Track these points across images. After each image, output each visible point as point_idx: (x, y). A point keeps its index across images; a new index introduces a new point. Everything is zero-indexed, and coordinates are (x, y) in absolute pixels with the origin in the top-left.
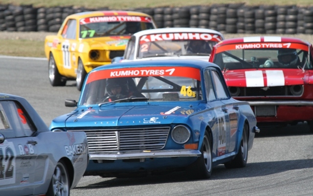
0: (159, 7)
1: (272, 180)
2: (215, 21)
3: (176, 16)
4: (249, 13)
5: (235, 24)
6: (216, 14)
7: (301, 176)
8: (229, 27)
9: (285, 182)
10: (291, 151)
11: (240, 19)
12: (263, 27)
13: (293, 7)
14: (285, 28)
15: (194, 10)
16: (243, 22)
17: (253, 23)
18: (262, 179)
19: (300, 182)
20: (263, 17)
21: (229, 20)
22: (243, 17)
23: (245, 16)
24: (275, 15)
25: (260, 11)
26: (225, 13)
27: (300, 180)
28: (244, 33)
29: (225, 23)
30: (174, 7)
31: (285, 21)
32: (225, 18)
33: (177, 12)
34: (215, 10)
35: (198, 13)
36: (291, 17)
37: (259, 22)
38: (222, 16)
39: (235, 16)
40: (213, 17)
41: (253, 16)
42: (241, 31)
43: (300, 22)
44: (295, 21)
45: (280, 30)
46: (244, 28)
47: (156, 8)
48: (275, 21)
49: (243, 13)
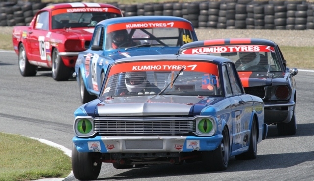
0: (168, 3)
1: (281, 176)
2: (224, 16)
3: (184, 11)
4: (257, 8)
5: (244, 19)
6: (225, 9)
7: (310, 173)
8: (238, 23)
9: (294, 178)
10: (300, 147)
11: (249, 14)
12: (273, 23)
13: (303, 3)
14: (294, 23)
15: (203, 5)
16: (253, 17)
17: (263, 18)
18: (271, 176)
19: (309, 178)
20: (273, 13)
21: (238, 16)
22: (252, 12)
23: (255, 12)
24: (285, 10)
25: (270, 7)
26: (234, 8)
27: (310, 176)
28: (253, 28)
29: (234, 18)
30: (183, 3)
31: (294, 16)
32: (235, 13)
33: (186, 8)
34: (224, 6)
35: (207, 9)
36: (301, 12)
37: (268, 18)
38: (231, 11)
39: (244, 11)
40: (222, 12)
41: (263, 12)
42: (251, 26)
43: (309, 18)
44: (305, 16)
45: (290, 26)
46: (253, 23)
47: (165, 3)
48: (285, 17)
49: (253, 8)
